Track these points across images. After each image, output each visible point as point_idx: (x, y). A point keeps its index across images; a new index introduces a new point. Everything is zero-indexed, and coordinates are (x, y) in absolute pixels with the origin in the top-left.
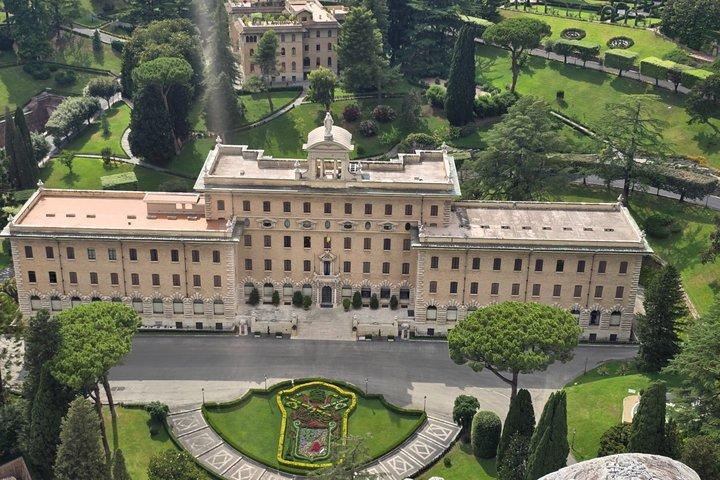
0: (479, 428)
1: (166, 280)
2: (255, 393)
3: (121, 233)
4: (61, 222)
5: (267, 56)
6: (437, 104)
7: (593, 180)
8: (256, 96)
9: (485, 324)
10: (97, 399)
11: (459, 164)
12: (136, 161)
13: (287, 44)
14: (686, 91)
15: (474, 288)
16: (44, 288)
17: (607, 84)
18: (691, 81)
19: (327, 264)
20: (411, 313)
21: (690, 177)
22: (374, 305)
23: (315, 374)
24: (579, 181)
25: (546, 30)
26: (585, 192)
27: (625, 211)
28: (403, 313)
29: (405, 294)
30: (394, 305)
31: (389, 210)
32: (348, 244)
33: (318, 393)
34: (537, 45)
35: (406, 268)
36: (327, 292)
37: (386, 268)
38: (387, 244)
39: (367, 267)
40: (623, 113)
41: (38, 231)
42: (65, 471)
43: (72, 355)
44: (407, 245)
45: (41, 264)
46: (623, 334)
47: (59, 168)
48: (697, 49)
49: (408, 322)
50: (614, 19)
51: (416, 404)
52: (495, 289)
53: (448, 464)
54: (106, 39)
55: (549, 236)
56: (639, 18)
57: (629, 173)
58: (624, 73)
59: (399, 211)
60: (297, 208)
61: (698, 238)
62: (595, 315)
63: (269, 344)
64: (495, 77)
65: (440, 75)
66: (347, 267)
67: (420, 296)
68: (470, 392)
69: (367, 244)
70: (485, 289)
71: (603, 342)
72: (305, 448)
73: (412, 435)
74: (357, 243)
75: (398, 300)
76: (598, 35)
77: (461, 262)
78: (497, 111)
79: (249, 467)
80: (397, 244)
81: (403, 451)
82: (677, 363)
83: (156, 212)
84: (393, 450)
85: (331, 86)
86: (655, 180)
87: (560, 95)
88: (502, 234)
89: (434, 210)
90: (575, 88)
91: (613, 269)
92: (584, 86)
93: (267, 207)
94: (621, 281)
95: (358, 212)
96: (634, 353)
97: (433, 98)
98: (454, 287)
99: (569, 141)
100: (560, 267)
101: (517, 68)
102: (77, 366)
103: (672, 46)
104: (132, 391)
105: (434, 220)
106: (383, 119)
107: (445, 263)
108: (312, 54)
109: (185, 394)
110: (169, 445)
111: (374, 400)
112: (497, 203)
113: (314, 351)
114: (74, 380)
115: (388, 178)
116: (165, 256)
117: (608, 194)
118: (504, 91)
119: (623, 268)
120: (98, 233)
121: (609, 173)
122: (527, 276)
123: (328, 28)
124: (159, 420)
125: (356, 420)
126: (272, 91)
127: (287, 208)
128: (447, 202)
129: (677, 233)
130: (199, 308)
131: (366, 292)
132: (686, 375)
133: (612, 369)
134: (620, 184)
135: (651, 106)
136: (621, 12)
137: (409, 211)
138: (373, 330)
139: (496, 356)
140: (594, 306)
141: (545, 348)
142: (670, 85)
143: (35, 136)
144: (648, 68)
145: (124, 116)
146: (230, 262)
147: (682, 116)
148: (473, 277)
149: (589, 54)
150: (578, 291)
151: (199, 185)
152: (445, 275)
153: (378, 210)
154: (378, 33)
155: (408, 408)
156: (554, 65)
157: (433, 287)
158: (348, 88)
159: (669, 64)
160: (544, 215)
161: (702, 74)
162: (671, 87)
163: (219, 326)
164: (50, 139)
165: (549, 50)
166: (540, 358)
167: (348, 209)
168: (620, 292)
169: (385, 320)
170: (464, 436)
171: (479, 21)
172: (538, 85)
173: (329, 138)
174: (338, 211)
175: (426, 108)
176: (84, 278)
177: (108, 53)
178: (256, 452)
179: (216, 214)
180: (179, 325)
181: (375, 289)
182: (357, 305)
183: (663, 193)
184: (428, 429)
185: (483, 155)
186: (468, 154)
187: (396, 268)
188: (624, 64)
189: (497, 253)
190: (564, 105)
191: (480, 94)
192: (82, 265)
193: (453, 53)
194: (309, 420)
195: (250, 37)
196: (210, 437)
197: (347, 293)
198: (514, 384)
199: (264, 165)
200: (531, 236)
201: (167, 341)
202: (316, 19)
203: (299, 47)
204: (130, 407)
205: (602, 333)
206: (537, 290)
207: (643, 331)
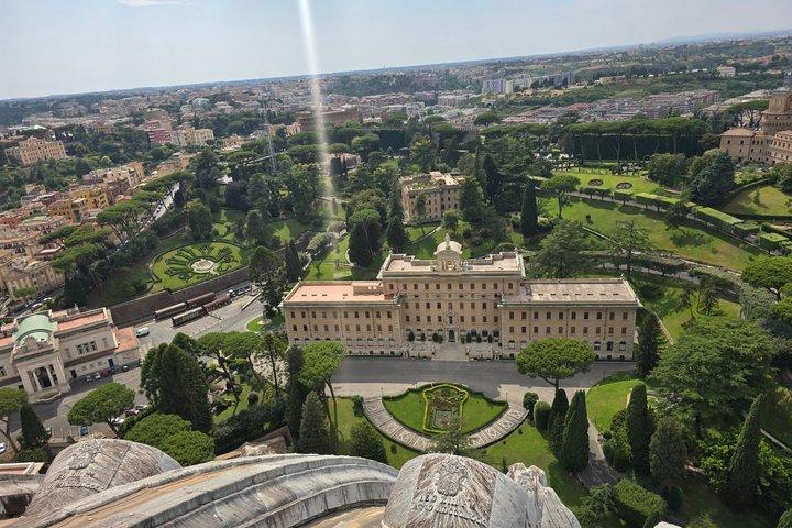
0: (537, 412)
1: (364, 329)
2: (411, 391)
3: (338, 303)
4: (310, 299)
5: (420, 206)
6: (516, 226)
7: (608, 265)
8: (415, 227)
9: (537, 350)
10: (324, 394)
11: (526, 259)
12: (352, 265)
13: (432, 198)
14: (664, 211)
15: (536, 330)
16: (301, 334)
17: (616, 209)
18: (666, 205)
19: (451, 317)
20: (500, 345)
21: (668, 261)
22: (479, 341)
23: (445, 380)
24: (600, 266)
25: (577, 181)
26: (604, 272)
27: (626, 283)
28: (495, 345)
29: (497, 334)
30: (490, 340)
31: (484, 287)
32: (462, 306)
33: (446, 391)
34: (575, 190)
35: (496, 319)
36: (452, 333)
37: (485, 319)
38: (484, 306)
39: (473, 319)
40: (623, 226)
41: (297, 304)
42: (304, 434)
43: (308, 369)
44: (496, 307)
45: (300, 321)
46: (629, 356)
47: (314, 271)
48: (671, 187)
49: (498, 350)
50: (620, 172)
51: (502, 398)
52: (548, 330)
53: (521, 433)
54: (339, 201)
55: (579, 298)
56: (636, 171)
57: (630, 260)
58: (626, 203)
59: (490, 287)
60: (432, 287)
61: (675, 297)
62: (610, 345)
63: (419, 363)
64: (550, 209)
65: (517, 210)
66: (462, 319)
67: (505, 335)
68: (534, 390)
69: (473, 306)
70: (542, 330)
71: (616, 360)
72: (438, 422)
73: (500, 416)
74: (467, 306)
75: (493, 337)
76: (610, 181)
77: (527, 315)
78: (548, 229)
79: (407, 432)
80: (490, 305)
81: (495, 425)
82: (655, 373)
83: (358, 292)
84: (489, 424)
85: (455, 219)
86: (647, 264)
87: (588, 217)
88: (551, 299)
89: (511, 286)
90: (597, 213)
91: (619, 317)
92: (602, 211)
93: (416, 287)
94: (624, 324)
95: (467, 288)
96: (634, 367)
97: (513, 222)
98: (524, 330)
99: (593, 243)
100: (586, 317)
101: (562, 204)
102: (312, 375)
103: (656, 186)
104: (345, 389)
105: (510, 291)
106: (485, 236)
107: (518, 316)
108: (446, 203)
109: (373, 391)
110: (363, 420)
111: (478, 395)
112: (549, 280)
113: (444, 367)
114: (309, 383)
115: (483, 269)
116: (362, 315)
117: (616, 273)
118: (555, 217)
119: (625, 316)
120: (328, 304)
121: (617, 261)
122: (567, 322)
123: (454, 188)
124: (358, 405)
125: (467, 406)
126: (422, 224)
127: (427, 287)
128: (518, 281)
129: (661, 295)
130: (382, 343)
131: (474, 333)
132: (661, 381)
133: (621, 377)
134: (624, 267)
135: (642, 221)
136: (625, 168)
137: (496, 286)
138: (478, 355)
139: (543, 370)
140: (608, 340)
141: (573, 365)
142: (654, 208)
143: (300, 254)
144: (640, 200)
145: (346, 242)
146: (397, 317)
147: (662, 226)
148: (535, 323)
149: (605, 193)
150: (598, 330)
151: (380, 276)
152: (518, 323)
153: (478, 287)
154: (480, 190)
155: (497, 399)
156: (584, 200)
157: (512, 330)
158: (465, 220)
159: (653, 196)
160: (576, 286)
161: (673, 201)
162: (655, 210)
163: (392, 353)
164: (309, 255)
165: (581, 192)
166: (570, 370)
167: (461, 287)
168: (624, 331)
169: (485, 349)
170: (529, 416)
171: (539, 178)
172: (575, 213)
173: (448, 248)
174: (455, 288)
175: (509, 228)
176: (321, 328)
177: (340, 209)
178: (411, 424)
179: (389, 292)
180: (371, 352)
181: (479, 332)
182: (469, 340)
183: (651, 271)
184: (509, 412)
185: (541, 253)
186: (534, 253)
187: (490, 319)
188: (626, 197)
189: (548, 309)
190: (591, 223)
191: (540, 219)
192: (320, 321)
193: (524, 196)
194: (441, 406)
195: (412, 196)
196: (386, 416)
197: (463, 333)
198: (556, 385)
199: (415, 264)
200: (568, 299)
201: (365, 361)
202: (448, 184)
203: (438, 199)
204: (344, 398)
205: (615, 355)
206: (573, 330)
207: (638, 353)
